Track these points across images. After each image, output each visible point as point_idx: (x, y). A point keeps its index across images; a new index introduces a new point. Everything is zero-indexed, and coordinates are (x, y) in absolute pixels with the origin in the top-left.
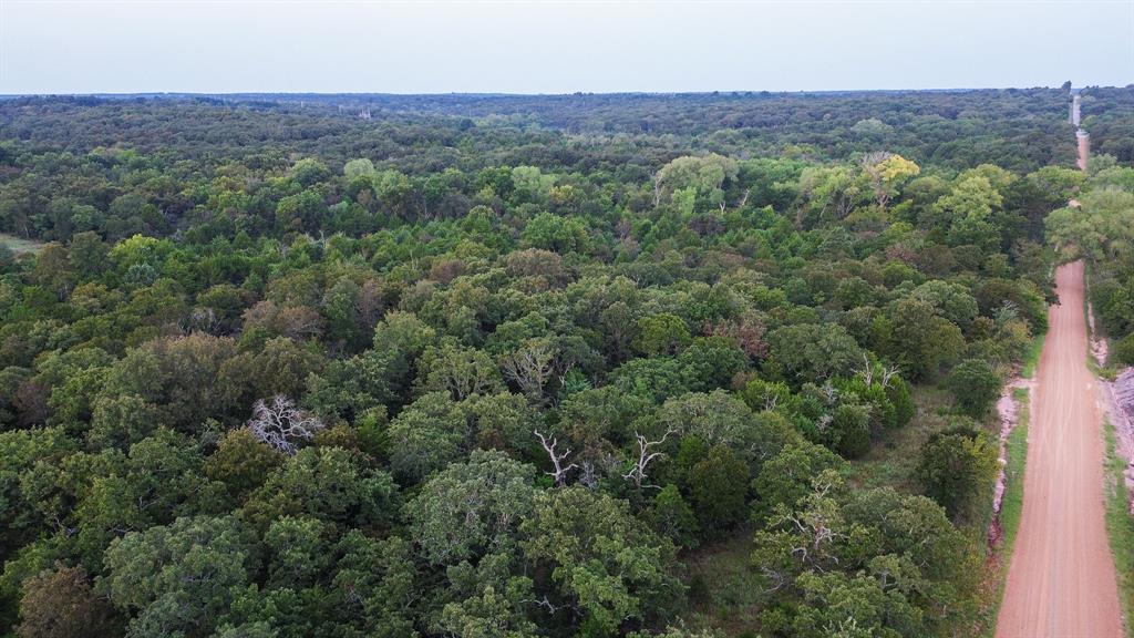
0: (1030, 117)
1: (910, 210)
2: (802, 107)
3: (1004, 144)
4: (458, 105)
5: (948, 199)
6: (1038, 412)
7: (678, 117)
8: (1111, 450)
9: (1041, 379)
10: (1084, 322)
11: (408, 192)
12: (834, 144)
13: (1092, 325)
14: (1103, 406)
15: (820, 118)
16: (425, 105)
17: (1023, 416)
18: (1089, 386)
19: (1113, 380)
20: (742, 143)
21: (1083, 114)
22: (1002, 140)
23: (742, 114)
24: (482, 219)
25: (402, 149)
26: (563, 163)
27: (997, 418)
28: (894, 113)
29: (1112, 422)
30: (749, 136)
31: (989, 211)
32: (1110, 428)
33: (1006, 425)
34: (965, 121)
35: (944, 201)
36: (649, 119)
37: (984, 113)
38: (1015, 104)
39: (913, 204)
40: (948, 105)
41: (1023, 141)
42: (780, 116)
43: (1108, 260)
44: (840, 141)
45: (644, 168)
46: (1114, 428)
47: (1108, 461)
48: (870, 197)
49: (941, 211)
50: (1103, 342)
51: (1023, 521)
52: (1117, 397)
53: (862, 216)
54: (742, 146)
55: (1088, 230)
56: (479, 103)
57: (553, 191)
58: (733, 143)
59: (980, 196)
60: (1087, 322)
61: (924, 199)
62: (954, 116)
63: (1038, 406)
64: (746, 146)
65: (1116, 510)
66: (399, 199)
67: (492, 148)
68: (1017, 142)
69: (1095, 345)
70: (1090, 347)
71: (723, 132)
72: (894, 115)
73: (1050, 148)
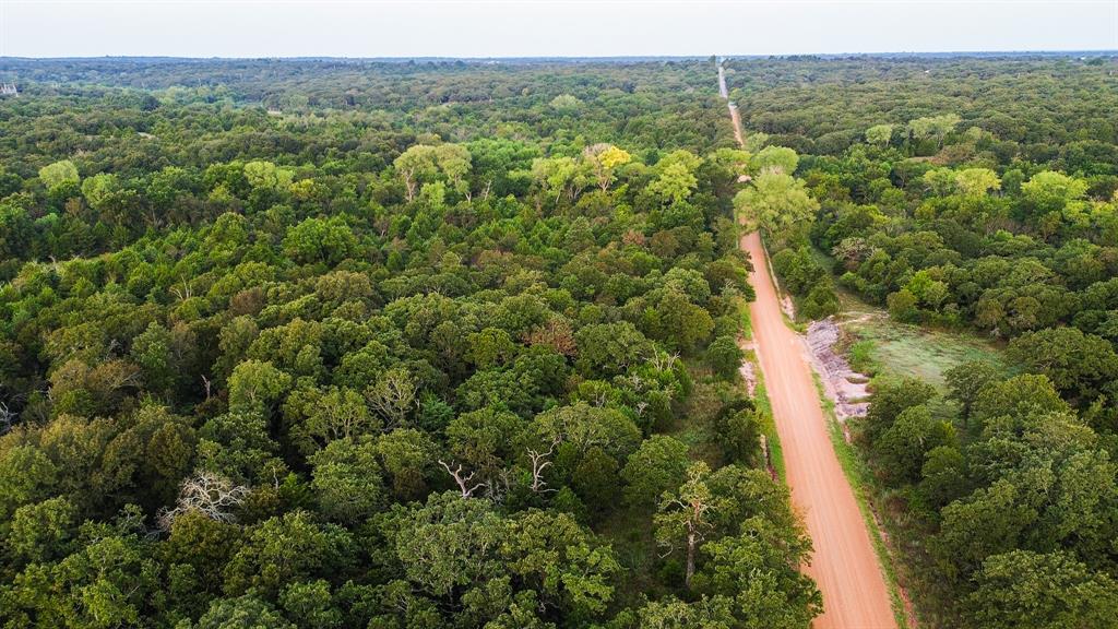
0: (690, 90)
1: (627, 194)
2: (501, 81)
3: (677, 120)
4: (122, 74)
5: (657, 183)
6: (767, 368)
7: (384, 91)
8: (821, 394)
9: (759, 339)
10: (771, 283)
11: (131, 199)
12: (540, 121)
13: (776, 284)
14: (807, 358)
15: (519, 93)
16: (80, 74)
17: (759, 375)
18: (792, 342)
19: (805, 333)
20: (455, 120)
21: (729, 88)
22: (675, 116)
23: (447, 89)
24: (234, 226)
25: (89, 138)
26: (287, 151)
27: (742, 379)
28: (581, 87)
29: (816, 371)
30: (460, 113)
31: (689, 192)
32: (816, 376)
33: (749, 384)
34: (643, 96)
35: (654, 185)
36: (353, 92)
37: (654, 87)
38: (676, 78)
39: (629, 188)
40: (625, 79)
41: (692, 117)
42: (482, 91)
43: (780, 230)
44: (544, 119)
45: (376, 155)
46: (817, 374)
47: (823, 404)
48: (593, 183)
49: (653, 194)
50: (788, 299)
51: (786, 461)
52: (812, 348)
53: (590, 201)
54: (457, 124)
55: (764, 208)
56: (147, 71)
57: (294, 187)
58: (447, 121)
59: (681, 180)
61: (637, 183)
62: (630, 89)
63: (766, 364)
64: (460, 124)
65: (839, 442)
66: (121, 207)
67: (200, 135)
68: (687, 118)
69: (782, 302)
70: (780, 305)
71: (435, 109)
72: (583, 90)
73: (713, 123)
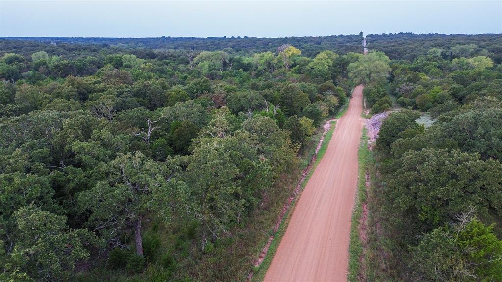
0: (347, 44)
1: (298, 69)
2: (260, 41)
4: (104, 41)
5: (312, 63)
8: (364, 134)
9: (342, 119)
10: (362, 105)
11: (66, 65)
13: (365, 106)
14: (364, 124)
15: (267, 44)
17: (333, 129)
18: (360, 120)
19: (370, 118)
21: (367, 42)
27: (322, 129)
30: (237, 51)
31: (328, 67)
32: (366, 129)
33: (326, 131)
35: (311, 64)
38: (342, 40)
39: (299, 67)
40: (317, 40)
47: (363, 137)
48: (282, 65)
49: (310, 68)
51: (326, 155)
52: (370, 122)
56: (114, 40)
57: (142, 65)
60: (363, 105)
61: (303, 64)
63: (339, 126)
65: (363, 149)
66: (61, 69)
67: (116, 53)
69: (365, 111)
71: (226, 49)
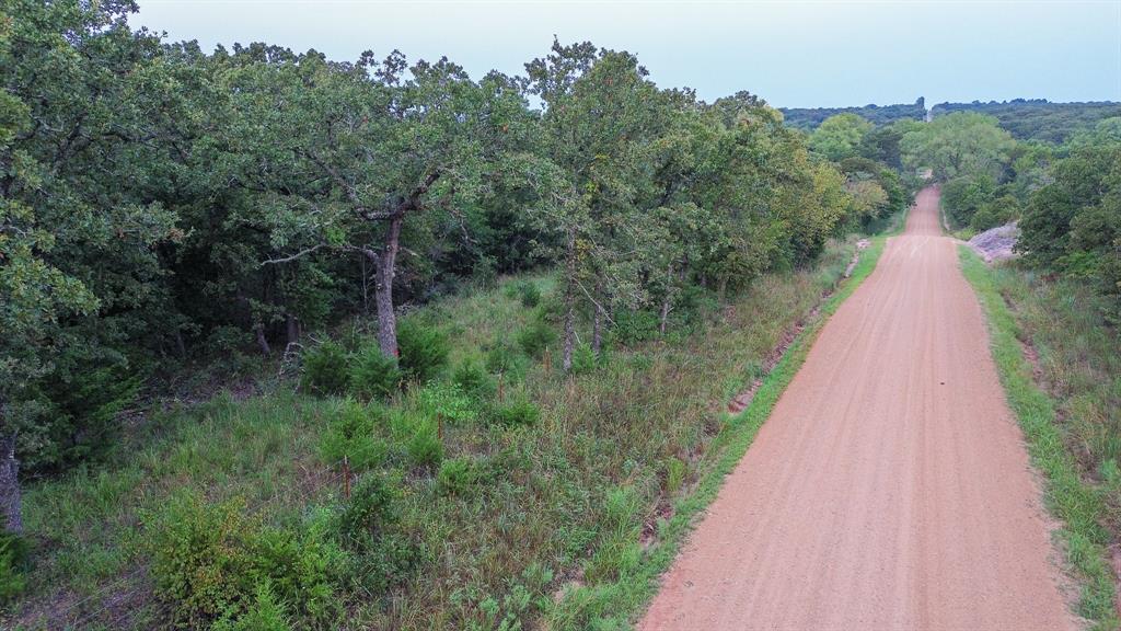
13: (948, 228)
55: (939, 146)
59: (840, 133)
